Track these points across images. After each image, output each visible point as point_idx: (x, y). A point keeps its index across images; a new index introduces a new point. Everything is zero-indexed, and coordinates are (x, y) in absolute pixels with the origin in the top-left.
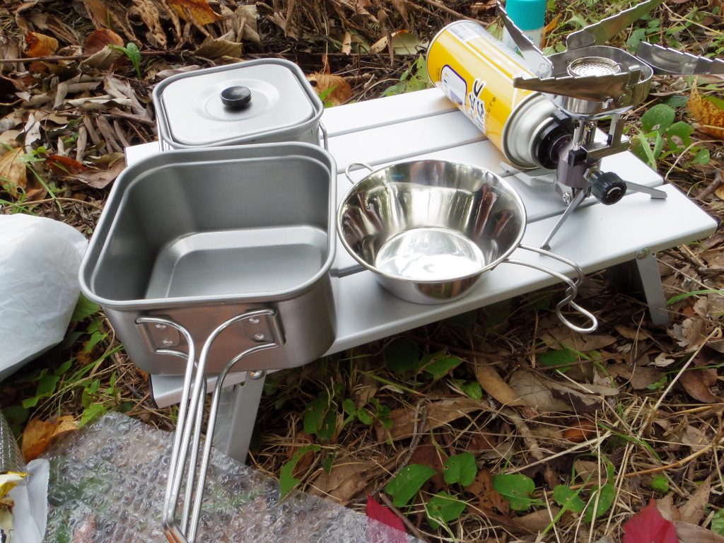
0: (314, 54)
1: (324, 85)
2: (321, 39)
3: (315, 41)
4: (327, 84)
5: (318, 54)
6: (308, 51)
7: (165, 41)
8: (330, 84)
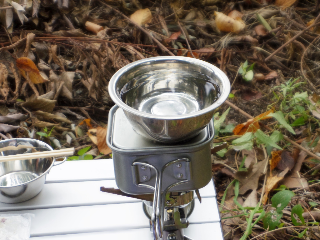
7: (7, 93)
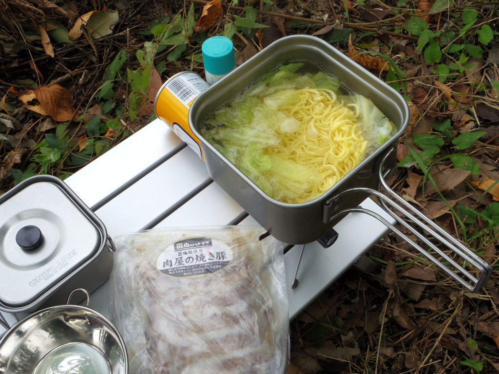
0: (21, 64)
1: (48, 103)
2: (22, 48)
3: (18, 53)
4: (50, 101)
5: (25, 63)
6: (15, 65)
8: (52, 100)
